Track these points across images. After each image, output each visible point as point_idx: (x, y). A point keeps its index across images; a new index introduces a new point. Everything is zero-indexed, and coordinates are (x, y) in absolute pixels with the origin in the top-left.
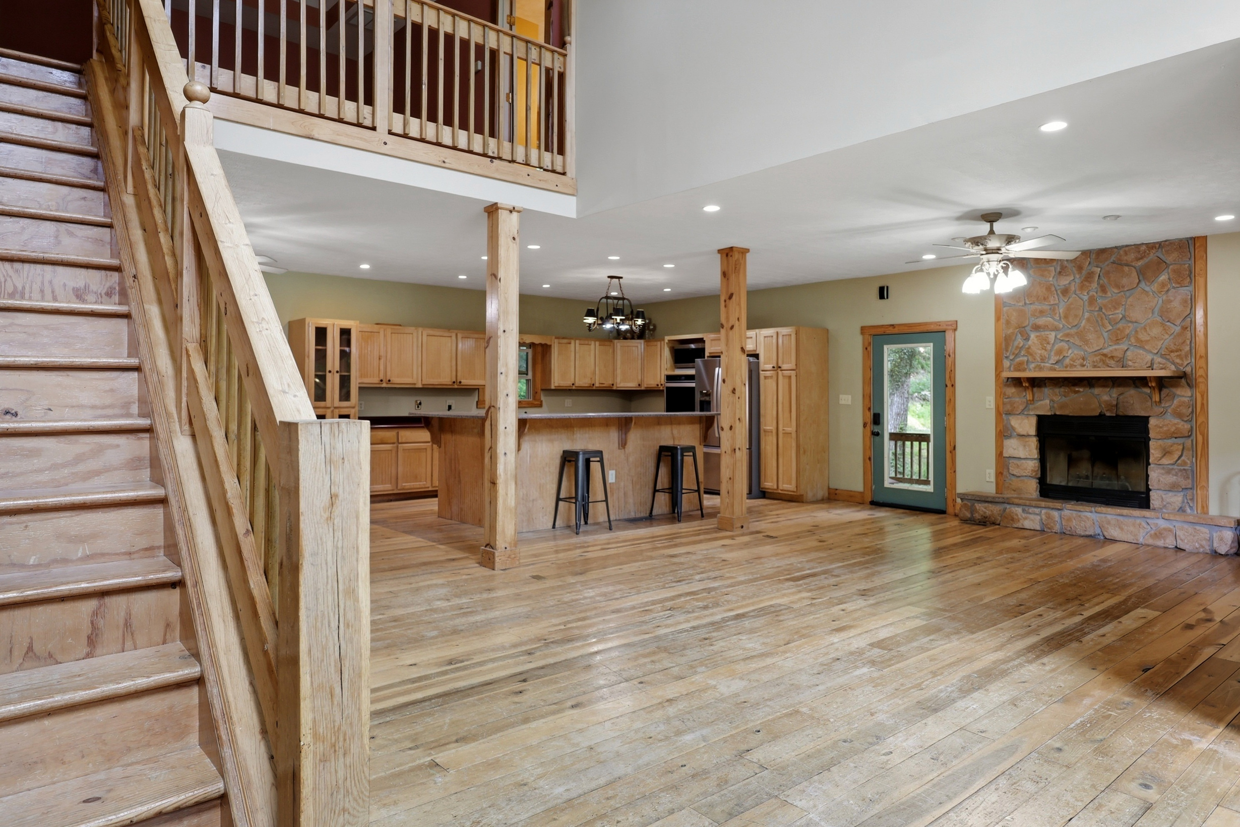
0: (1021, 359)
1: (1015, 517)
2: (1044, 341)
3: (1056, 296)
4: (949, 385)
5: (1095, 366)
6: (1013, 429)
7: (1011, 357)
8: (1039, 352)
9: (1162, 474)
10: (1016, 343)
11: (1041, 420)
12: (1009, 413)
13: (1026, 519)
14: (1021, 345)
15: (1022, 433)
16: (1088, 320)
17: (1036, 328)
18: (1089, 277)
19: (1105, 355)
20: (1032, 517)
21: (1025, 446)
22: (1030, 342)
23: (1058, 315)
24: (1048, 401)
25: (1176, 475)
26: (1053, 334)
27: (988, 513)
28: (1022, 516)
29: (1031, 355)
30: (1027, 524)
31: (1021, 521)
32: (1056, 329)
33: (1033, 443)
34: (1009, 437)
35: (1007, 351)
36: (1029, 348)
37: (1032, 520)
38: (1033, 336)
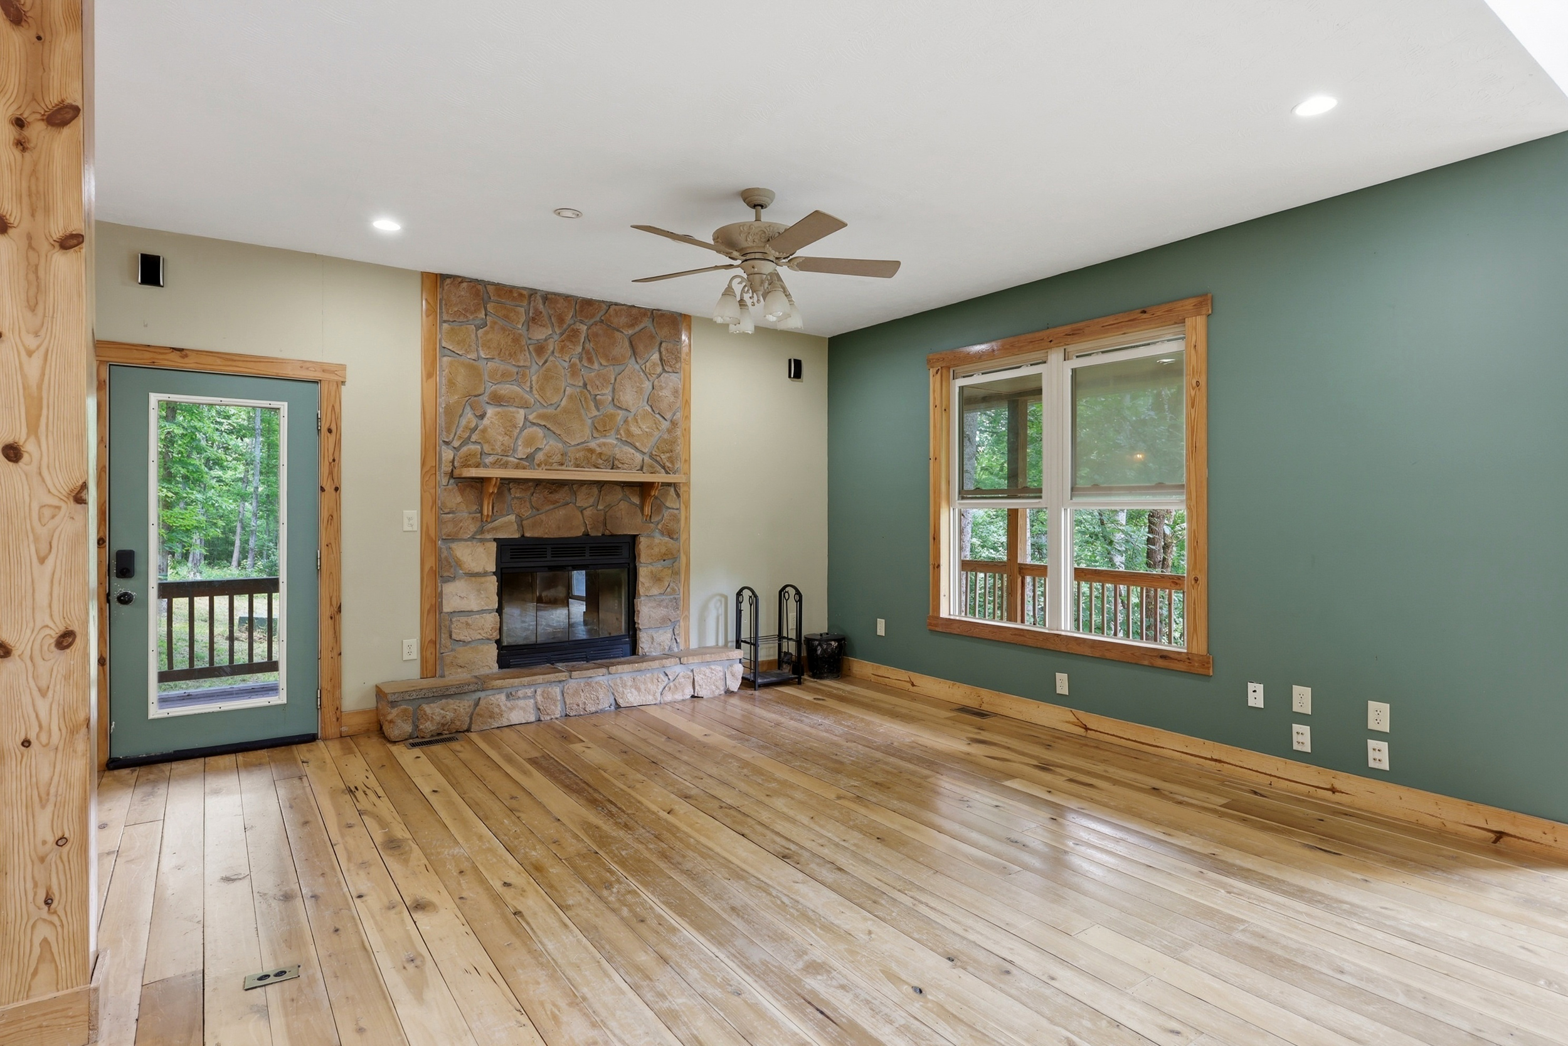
0: (472, 447)
1: (496, 710)
2: (509, 425)
3: (527, 354)
4: (329, 488)
5: (577, 466)
6: (459, 563)
7: (456, 444)
8: (501, 438)
9: (654, 608)
10: (464, 422)
11: (503, 546)
12: (451, 539)
13: (511, 709)
14: (473, 425)
15: (476, 570)
16: (571, 397)
17: (497, 400)
18: (573, 335)
19: (592, 451)
20: (521, 703)
21: (479, 591)
22: (486, 421)
23: (528, 384)
24: (512, 518)
25: (667, 607)
26: (522, 412)
27: (450, 715)
28: (506, 705)
29: (488, 442)
30: (516, 717)
31: (505, 715)
32: (525, 406)
33: (492, 584)
34: (452, 579)
35: (448, 431)
36: (484, 431)
37: (522, 708)
38: (491, 411)
